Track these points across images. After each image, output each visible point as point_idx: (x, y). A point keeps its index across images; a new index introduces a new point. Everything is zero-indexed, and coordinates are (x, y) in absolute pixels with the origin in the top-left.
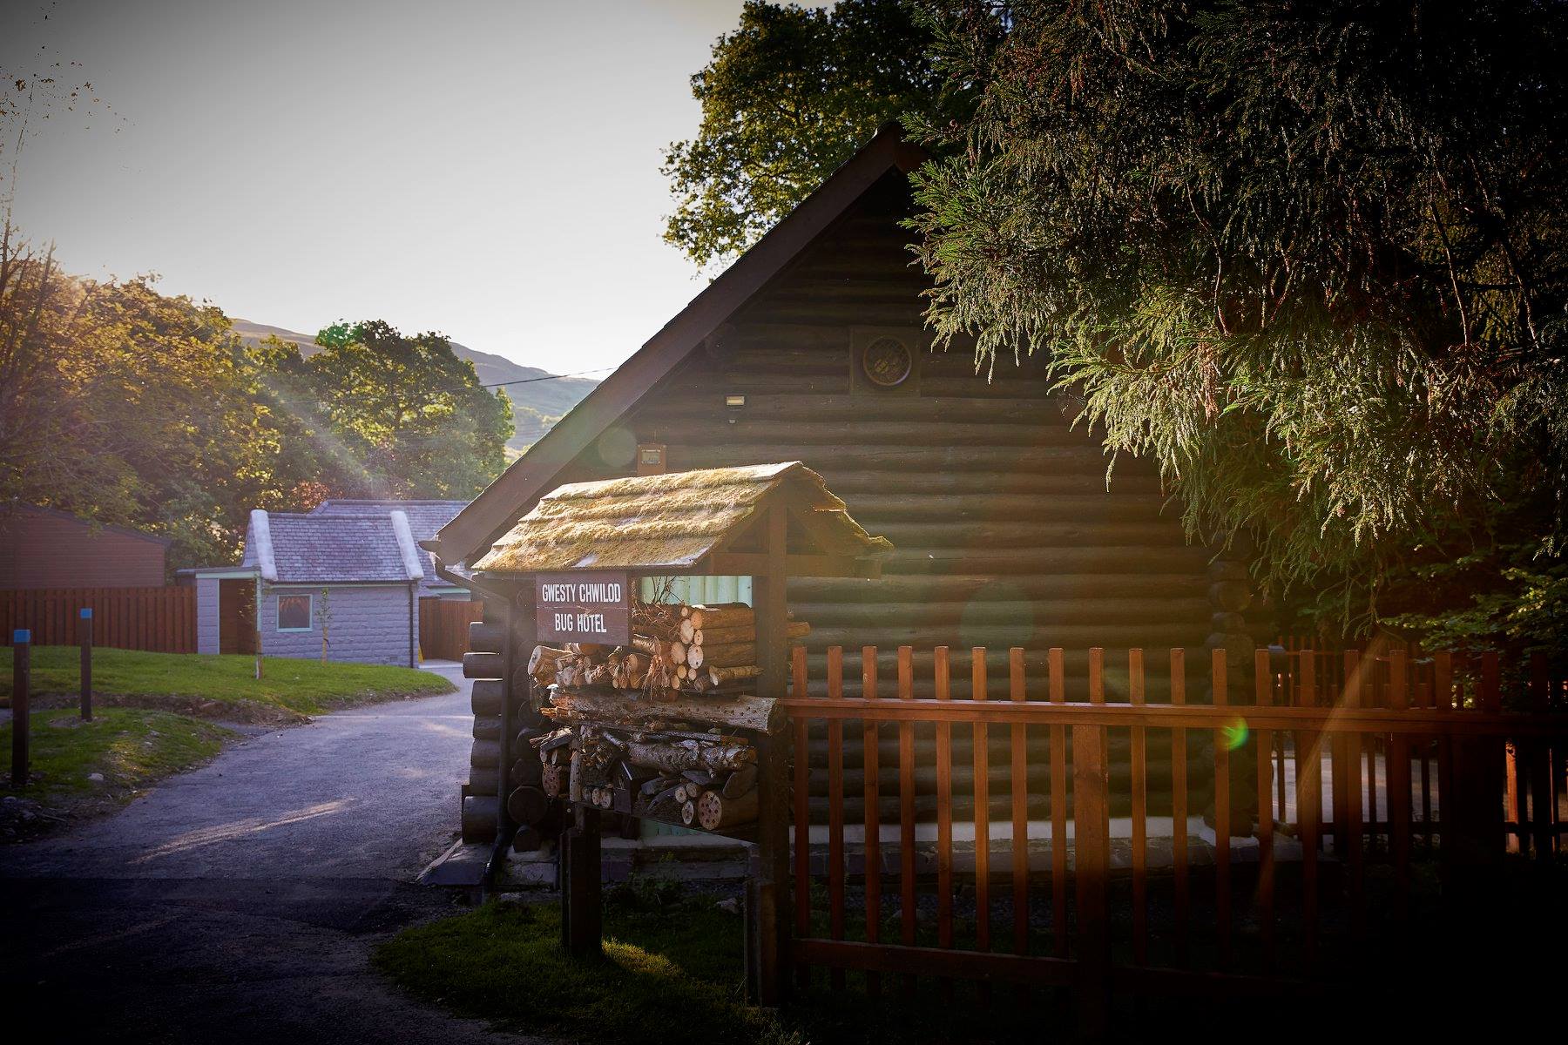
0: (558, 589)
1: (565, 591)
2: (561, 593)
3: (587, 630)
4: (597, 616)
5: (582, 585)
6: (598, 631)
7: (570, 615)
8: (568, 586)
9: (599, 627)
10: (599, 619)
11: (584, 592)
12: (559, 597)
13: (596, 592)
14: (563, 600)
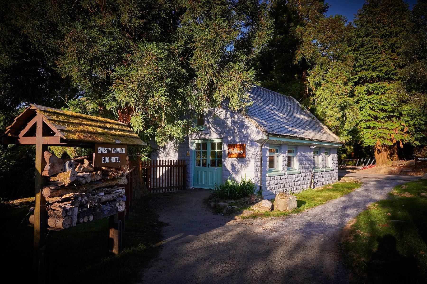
0: (104, 149)
1: (107, 150)
2: (105, 150)
3: (114, 162)
4: (118, 157)
5: (113, 148)
6: (117, 162)
7: (108, 158)
8: (108, 148)
9: (118, 161)
10: (118, 158)
11: (114, 150)
12: (104, 151)
13: (118, 151)
14: (106, 153)
